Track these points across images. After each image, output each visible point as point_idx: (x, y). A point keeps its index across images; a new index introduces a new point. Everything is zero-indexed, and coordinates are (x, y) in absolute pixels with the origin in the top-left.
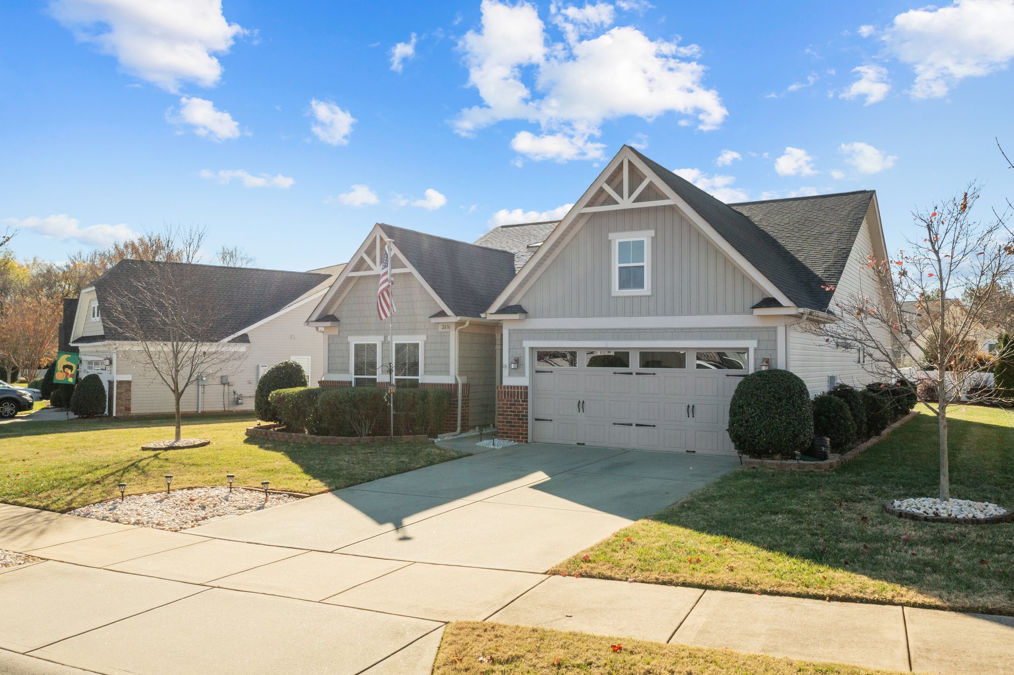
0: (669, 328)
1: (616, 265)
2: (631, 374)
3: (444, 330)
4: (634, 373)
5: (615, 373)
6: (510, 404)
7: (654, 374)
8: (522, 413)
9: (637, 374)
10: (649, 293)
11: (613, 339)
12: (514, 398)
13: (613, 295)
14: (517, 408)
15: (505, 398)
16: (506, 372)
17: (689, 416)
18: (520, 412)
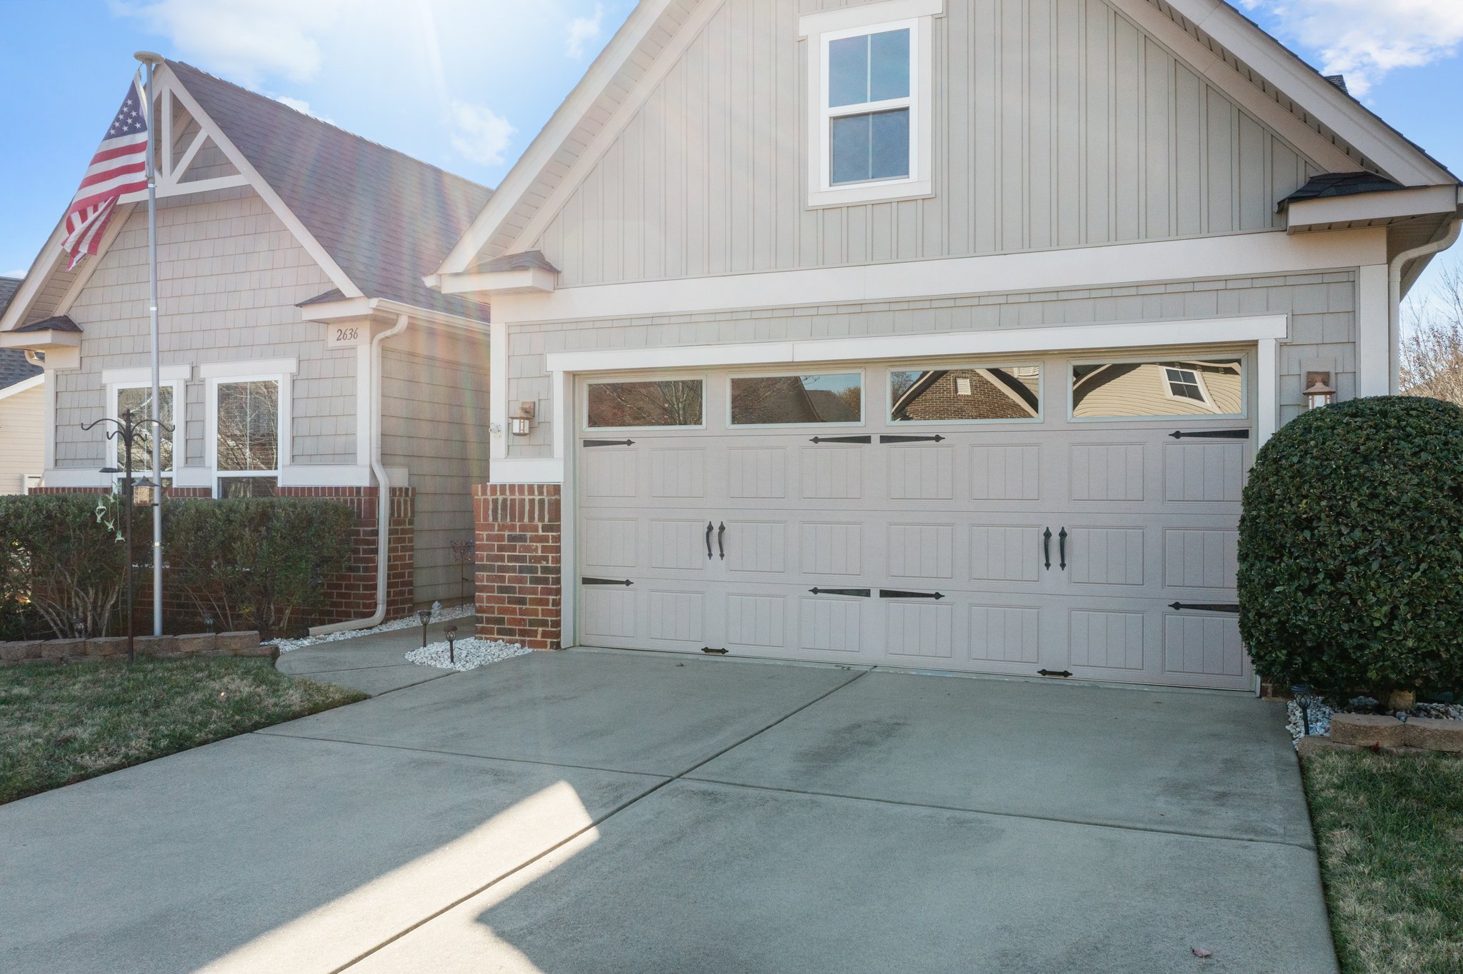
0: (990, 295)
1: (822, 112)
2: (866, 440)
3: (342, 343)
4: (875, 439)
5: (816, 440)
6: (511, 538)
7: (938, 438)
8: (544, 564)
9: (885, 439)
10: (926, 190)
11: (812, 336)
12: (521, 519)
13: (813, 201)
14: (528, 549)
15: (495, 519)
16: (497, 445)
17: (1048, 565)
18: (538, 559)
